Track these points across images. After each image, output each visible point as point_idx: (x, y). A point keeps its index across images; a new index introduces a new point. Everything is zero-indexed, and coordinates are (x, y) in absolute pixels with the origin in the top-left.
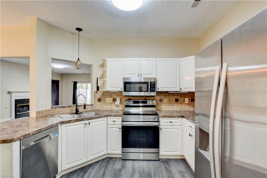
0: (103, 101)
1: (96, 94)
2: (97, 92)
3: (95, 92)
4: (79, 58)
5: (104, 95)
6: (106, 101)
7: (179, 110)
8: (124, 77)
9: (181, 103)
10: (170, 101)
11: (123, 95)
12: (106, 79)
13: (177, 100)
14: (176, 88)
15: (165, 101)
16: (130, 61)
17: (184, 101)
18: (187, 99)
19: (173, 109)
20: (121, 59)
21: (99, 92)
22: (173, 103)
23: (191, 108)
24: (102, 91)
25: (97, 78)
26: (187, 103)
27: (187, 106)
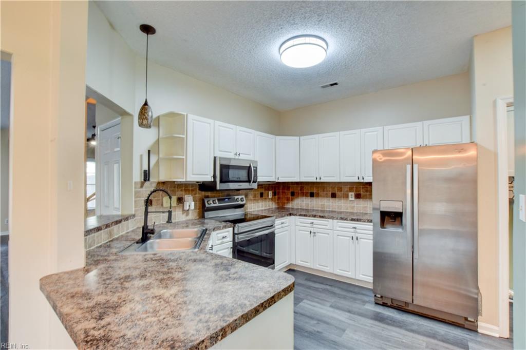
0: (158, 204)
1: (142, 189)
2: (142, 185)
3: (139, 185)
6: (162, 205)
7: (264, 208)
8: (215, 156)
9: (266, 198)
10: (255, 196)
11: (218, 188)
12: (184, 157)
13: (262, 195)
14: (272, 176)
15: (251, 197)
16: (223, 128)
17: (268, 196)
18: (270, 193)
19: (258, 207)
20: (211, 121)
21: (147, 183)
22: (257, 200)
23: (274, 204)
24: (154, 182)
25: (149, 151)
26: (272, 199)
27: (270, 203)
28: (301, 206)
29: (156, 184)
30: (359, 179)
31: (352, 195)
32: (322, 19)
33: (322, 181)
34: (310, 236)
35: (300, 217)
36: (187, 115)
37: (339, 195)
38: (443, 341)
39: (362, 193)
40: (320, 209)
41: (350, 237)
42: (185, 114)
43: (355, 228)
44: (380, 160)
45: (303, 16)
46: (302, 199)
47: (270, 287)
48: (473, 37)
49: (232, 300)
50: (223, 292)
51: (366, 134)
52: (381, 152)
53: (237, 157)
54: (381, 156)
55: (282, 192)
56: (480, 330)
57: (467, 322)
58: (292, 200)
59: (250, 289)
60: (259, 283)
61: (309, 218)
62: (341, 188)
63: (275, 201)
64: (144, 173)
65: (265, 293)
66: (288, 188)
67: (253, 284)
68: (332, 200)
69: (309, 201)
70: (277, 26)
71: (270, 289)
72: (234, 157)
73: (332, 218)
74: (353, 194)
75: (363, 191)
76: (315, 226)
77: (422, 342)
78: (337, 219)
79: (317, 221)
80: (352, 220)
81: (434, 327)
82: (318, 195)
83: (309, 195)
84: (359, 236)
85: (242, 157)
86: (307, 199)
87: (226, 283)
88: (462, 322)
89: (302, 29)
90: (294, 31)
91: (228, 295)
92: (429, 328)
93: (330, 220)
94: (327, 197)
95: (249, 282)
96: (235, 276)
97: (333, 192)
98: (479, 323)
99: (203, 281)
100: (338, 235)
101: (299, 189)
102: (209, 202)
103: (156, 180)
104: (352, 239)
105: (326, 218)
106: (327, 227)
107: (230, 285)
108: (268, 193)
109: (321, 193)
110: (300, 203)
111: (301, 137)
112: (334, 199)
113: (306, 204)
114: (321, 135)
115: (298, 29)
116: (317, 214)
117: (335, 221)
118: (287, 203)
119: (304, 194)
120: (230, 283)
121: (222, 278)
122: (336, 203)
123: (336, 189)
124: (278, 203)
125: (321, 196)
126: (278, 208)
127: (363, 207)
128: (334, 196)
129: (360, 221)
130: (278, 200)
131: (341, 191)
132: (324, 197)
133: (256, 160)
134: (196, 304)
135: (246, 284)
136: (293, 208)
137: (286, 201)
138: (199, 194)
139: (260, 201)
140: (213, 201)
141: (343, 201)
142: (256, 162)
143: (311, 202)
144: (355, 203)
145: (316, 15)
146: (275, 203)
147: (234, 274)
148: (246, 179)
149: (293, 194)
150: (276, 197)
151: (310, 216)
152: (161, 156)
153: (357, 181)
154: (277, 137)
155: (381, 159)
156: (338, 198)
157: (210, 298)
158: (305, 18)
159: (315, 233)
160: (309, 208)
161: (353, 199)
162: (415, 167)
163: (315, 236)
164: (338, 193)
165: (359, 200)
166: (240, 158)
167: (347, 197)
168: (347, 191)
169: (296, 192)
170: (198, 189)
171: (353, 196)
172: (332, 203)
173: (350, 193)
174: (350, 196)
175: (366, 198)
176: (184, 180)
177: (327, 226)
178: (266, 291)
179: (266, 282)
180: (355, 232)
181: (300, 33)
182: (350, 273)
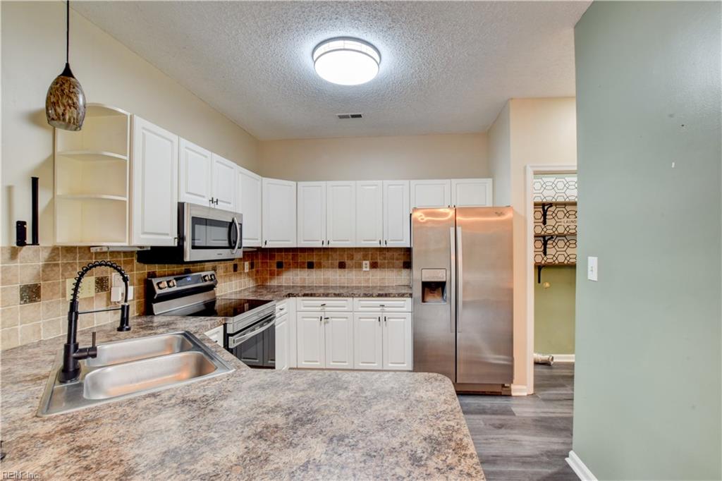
0: (54, 294)
1: (13, 264)
2: (14, 254)
4: (67, 65)
5: (57, 265)
7: (238, 289)
8: (181, 201)
9: (241, 273)
10: (226, 270)
11: (187, 259)
12: (127, 199)
13: (235, 268)
14: (257, 239)
15: (220, 272)
16: (193, 153)
17: (244, 269)
18: (247, 264)
19: (231, 288)
20: (175, 138)
21: (26, 251)
22: (230, 276)
23: (251, 281)
24: (45, 248)
25: (35, 181)
26: (248, 273)
27: (247, 279)
28: (293, 283)
29: (49, 250)
30: (380, 243)
31: (366, 264)
32: (393, 27)
33: (330, 246)
34: (321, 324)
35: (305, 298)
36: (131, 117)
37: (349, 264)
38: (493, 414)
39: (379, 261)
40: (322, 285)
41: (376, 318)
42: (129, 114)
43: (383, 306)
44: (422, 221)
45: (374, 13)
46: (294, 272)
47: (241, 404)
48: (508, 100)
49: (185, 438)
50: (161, 431)
51: (390, 187)
52: (423, 211)
53: (212, 206)
54: (423, 217)
55: (262, 263)
56: (513, 394)
57: (504, 389)
58: (278, 275)
59: (210, 415)
60: (221, 403)
61: (318, 298)
62: (353, 255)
63: (252, 277)
64: (17, 227)
65: (238, 414)
66: (272, 257)
67: (211, 407)
68: (339, 272)
69: (307, 274)
70: (333, 12)
71: (243, 407)
72: (208, 205)
73: (353, 296)
74: (368, 262)
75: (380, 259)
76: (327, 309)
77: (478, 421)
78: (359, 296)
79: (330, 302)
80: (380, 295)
81: (480, 402)
82: (320, 266)
83: (306, 265)
84: (388, 315)
85: (221, 206)
86: (302, 272)
87: (162, 416)
88: (498, 389)
89: (363, 30)
90: (351, 29)
91: (175, 433)
92: (476, 405)
93: (350, 299)
94: (333, 268)
95: (203, 406)
96: (173, 401)
97: (342, 261)
98: (513, 387)
99: (112, 424)
100: (360, 318)
101: (290, 257)
102: (161, 286)
103: (50, 244)
104: (379, 320)
105: (344, 296)
106: (345, 309)
107: (170, 418)
108: (244, 264)
109: (324, 262)
110: (291, 277)
111: (299, 183)
112: (343, 270)
113: (301, 279)
114: (330, 183)
115: (357, 28)
116: (330, 292)
117: (356, 299)
118: (271, 279)
119: (300, 266)
120: (169, 415)
121: (149, 409)
122: (344, 276)
123: (346, 256)
124: (256, 280)
125: (324, 267)
126: (257, 287)
127: (380, 280)
128: (342, 266)
129: (390, 296)
130: (256, 275)
131: (352, 259)
132: (328, 268)
133: (240, 212)
134: (115, 464)
135: (200, 408)
136: (280, 286)
137: (268, 277)
138: (138, 269)
139: (233, 278)
140: (168, 282)
141: (354, 272)
142: (241, 216)
143: (308, 275)
144: (371, 274)
145: (390, 18)
146: (253, 279)
147: (170, 399)
148: (226, 243)
149: (280, 265)
150: (254, 270)
151: (319, 296)
152: (59, 192)
153: (379, 246)
154: (264, 179)
155: (422, 219)
156: (348, 268)
157: (138, 447)
158: (375, 18)
159: (327, 318)
160: (306, 285)
161: (368, 269)
162: (459, 229)
163: (328, 322)
164: (348, 262)
165: (375, 270)
166: (217, 207)
167: (360, 266)
168: (360, 260)
169: (286, 263)
170: (135, 261)
171: (368, 265)
172: (340, 276)
173: (364, 262)
174: (364, 265)
175: (384, 268)
176: (126, 244)
177: (344, 307)
178: (237, 411)
179: (232, 399)
180: (383, 311)
181: (356, 35)
182: (376, 365)
